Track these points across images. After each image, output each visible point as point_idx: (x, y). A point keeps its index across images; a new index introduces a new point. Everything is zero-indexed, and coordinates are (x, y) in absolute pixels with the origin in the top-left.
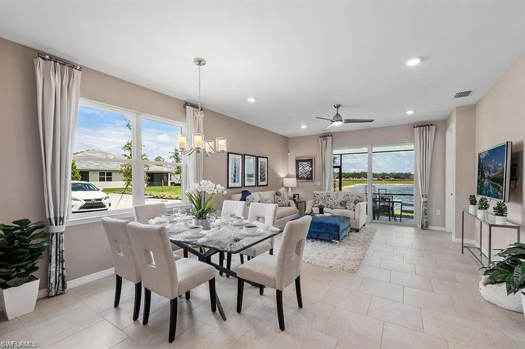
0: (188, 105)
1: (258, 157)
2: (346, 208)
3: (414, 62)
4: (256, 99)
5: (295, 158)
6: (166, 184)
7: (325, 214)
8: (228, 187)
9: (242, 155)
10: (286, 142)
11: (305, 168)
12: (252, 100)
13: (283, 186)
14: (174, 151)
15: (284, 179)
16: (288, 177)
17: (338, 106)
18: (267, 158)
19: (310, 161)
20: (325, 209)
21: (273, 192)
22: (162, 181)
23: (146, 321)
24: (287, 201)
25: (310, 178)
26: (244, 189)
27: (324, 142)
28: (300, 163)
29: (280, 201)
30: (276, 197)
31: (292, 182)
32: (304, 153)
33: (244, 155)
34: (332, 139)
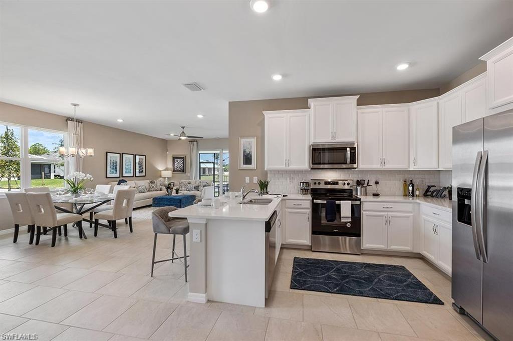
0: (69, 120)
1: (136, 155)
2: (198, 190)
3: (200, 116)
4: (123, 120)
5: (171, 155)
6: (48, 177)
7: (179, 194)
8: (106, 177)
9: (120, 154)
10: (164, 144)
11: (179, 164)
12: (120, 121)
13: (161, 177)
14: (60, 143)
15: (162, 172)
16: (167, 169)
17: (183, 128)
18: (145, 156)
19: (183, 159)
20: (179, 191)
21: (148, 181)
22: (42, 174)
23: (37, 243)
24: (159, 187)
25: (183, 170)
26: (121, 178)
27: (192, 145)
28: (176, 160)
29: (153, 187)
30: (151, 184)
31: (168, 174)
32: (179, 152)
33: (122, 154)
34: (197, 143)
